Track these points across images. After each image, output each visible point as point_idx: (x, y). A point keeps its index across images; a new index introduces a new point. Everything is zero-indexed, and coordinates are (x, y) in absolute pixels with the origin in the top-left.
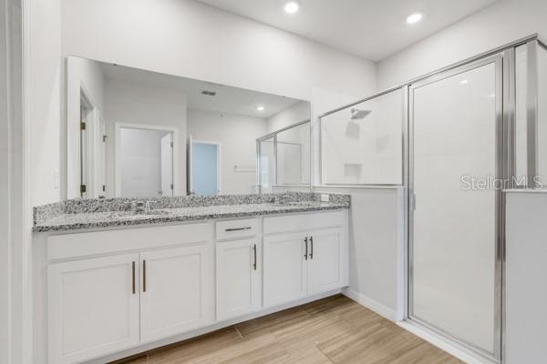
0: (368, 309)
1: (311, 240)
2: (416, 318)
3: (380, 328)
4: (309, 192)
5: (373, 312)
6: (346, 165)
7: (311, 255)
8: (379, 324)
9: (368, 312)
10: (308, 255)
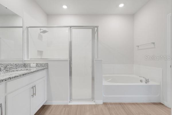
0: (57, 105)
1: (35, 86)
2: (73, 99)
3: (66, 109)
4: (22, 63)
5: (60, 105)
6: (38, 51)
7: (35, 94)
8: (64, 108)
9: (58, 106)
10: (34, 94)
